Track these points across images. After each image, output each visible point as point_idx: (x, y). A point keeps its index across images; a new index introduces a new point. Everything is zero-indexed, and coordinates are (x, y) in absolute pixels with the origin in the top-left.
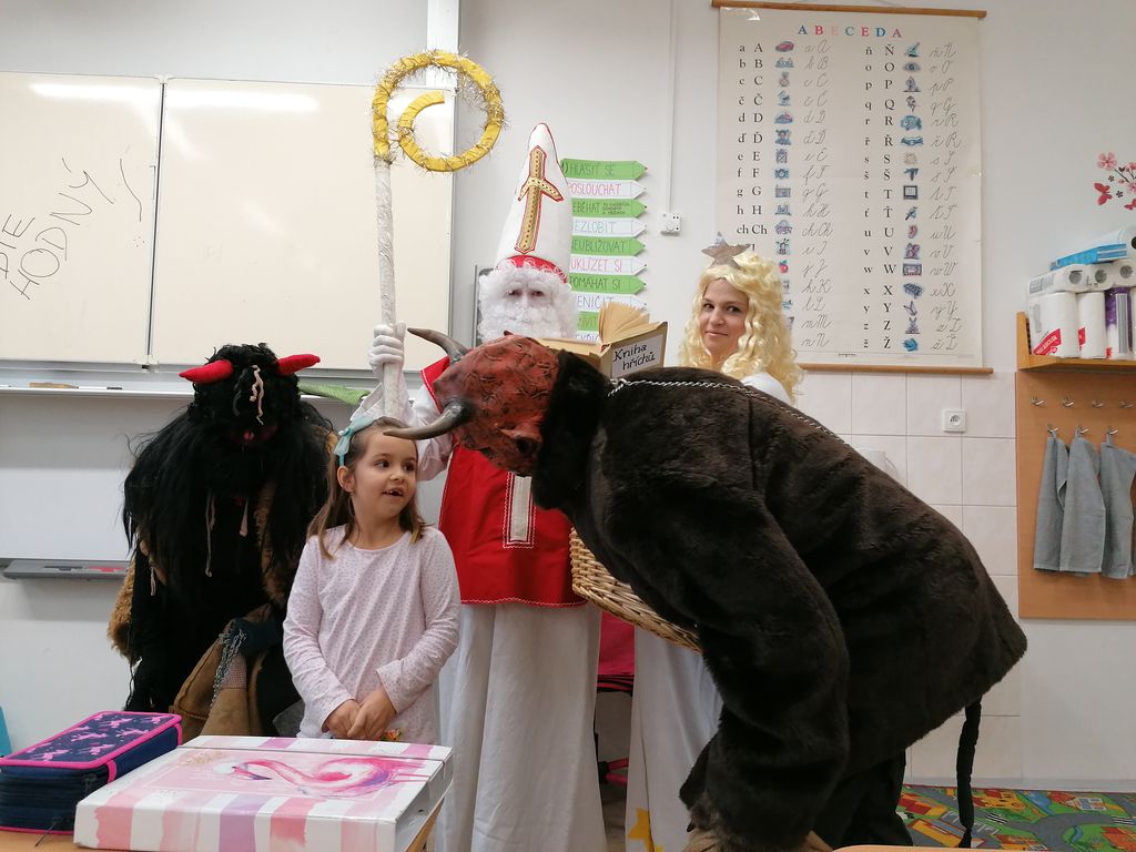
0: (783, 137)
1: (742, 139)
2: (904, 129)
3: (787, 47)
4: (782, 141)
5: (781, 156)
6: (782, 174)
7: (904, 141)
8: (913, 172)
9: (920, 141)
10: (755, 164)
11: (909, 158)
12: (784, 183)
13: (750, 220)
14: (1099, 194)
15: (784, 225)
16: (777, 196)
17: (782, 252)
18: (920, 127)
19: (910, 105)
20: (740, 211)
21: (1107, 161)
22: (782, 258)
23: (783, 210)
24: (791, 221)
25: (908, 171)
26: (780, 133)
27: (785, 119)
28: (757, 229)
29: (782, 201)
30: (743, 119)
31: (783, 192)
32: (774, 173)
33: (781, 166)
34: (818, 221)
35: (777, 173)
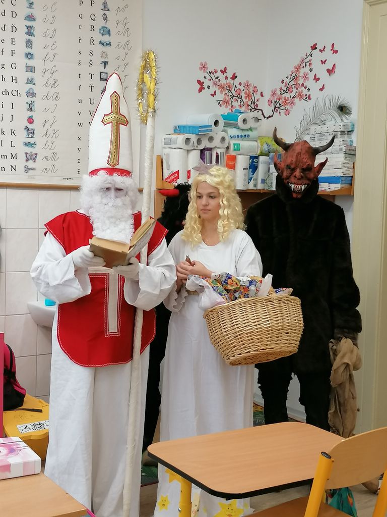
0: (30, 31)
1: (4, 29)
2: (101, 35)
4: (30, 33)
5: (29, 43)
6: (29, 56)
7: (100, 43)
8: (105, 63)
9: (109, 44)
10: (13, 47)
11: (104, 54)
12: (31, 63)
13: (10, 86)
14: (199, 86)
15: (31, 91)
16: (27, 71)
17: (30, 109)
18: (110, 35)
19: (105, 19)
20: (3, 79)
21: (204, 67)
22: (30, 114)
23: (30, 81)
24: (36, 89)
25: (103, 62)
26: (28, 27)
27: (30, 18)
28: (15, 93)
29: (30, 75)
30: (4, 14)
31: (30, 69)
32: (24, 55)
33: (29, 50)
34: (52, 91)
35: (27, 55)
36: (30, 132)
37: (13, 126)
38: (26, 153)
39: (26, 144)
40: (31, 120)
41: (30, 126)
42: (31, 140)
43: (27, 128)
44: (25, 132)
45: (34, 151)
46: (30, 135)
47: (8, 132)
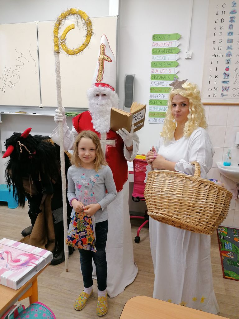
0: (232, 20)
1: (216, 22)
4: (232, 21)
5: (231, 27)
10: (221, 31)
12: (231, 37)
13: (217, 52)
15: (229, 53)
16: (228, 42)
17: (228, 63)
20: (214, 49)
22: (227, 66)
23: (230, 48)
24: (232, 51)
26: (231, 18)
27: (234, 12)
28: (219, 55)
29: (229, 44)
30: (217, 14)
31: (230, 41)
32: (227, 34)
33: (231, 31)
35: (229, 33)
37: (216, 73)
38: (223, 87)
39: (223, 82)
40: (227, 69)
41: (227, 72)
42: (227, 80)
43: (225, 74)
44: (224, 76)
45: (228, 85)
46: (226, 77)
47: (213, 76)
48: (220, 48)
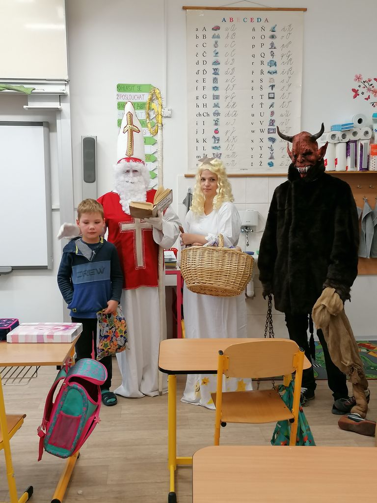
0: (216, 71)
1: (198, 73)
2: (269, 66)
3: (217, 28)
4: (216, 73)
5: (215, 80)
6: (215, 89)
7: (269, 72)
8: (273, 86)
9: (276, 72)
10: (204, 84)
11: (271, 80)
12: (216, 93)
13: (202, 110)
14: (354, 94)
15: (217, 112)
16: (214, 99)
17: (216, 124)
18: (276, 65)
19: (272, 55)
20: (198, 106)
21: (358, 78)
22: (216, 127)
23: (216, 106)
24: (220, 110)
25: (271, 86)
26: (214, 69)
27: (216, 63)
28: (205, 114)
29: (216, 101)
30: (198, 63)
31: (216, 97)
32: (212, 88)
33: (215, 85)
34: (232, 110)
35: (214, 88)
36: (217, 140)
37: (204, 136)
38: (214, 154)
39: (213, 148)
40: (216, 132)
41: (216, 136)
42: (217, 145)
43: (214, 137)
44: (213, 140)
45: (219, 152)
46: (216, 142)
47: (201, 141)
48: (205, 105)
